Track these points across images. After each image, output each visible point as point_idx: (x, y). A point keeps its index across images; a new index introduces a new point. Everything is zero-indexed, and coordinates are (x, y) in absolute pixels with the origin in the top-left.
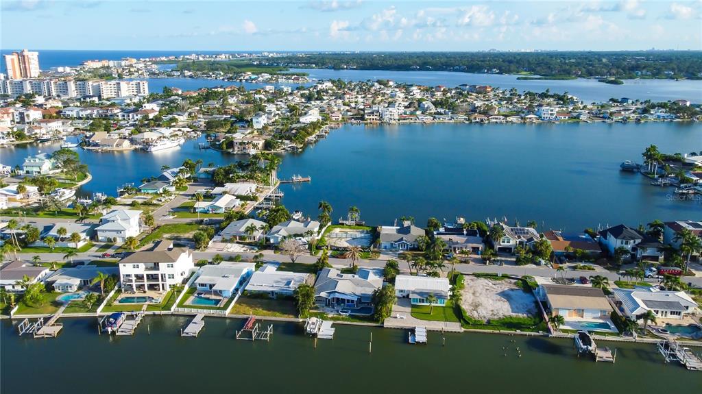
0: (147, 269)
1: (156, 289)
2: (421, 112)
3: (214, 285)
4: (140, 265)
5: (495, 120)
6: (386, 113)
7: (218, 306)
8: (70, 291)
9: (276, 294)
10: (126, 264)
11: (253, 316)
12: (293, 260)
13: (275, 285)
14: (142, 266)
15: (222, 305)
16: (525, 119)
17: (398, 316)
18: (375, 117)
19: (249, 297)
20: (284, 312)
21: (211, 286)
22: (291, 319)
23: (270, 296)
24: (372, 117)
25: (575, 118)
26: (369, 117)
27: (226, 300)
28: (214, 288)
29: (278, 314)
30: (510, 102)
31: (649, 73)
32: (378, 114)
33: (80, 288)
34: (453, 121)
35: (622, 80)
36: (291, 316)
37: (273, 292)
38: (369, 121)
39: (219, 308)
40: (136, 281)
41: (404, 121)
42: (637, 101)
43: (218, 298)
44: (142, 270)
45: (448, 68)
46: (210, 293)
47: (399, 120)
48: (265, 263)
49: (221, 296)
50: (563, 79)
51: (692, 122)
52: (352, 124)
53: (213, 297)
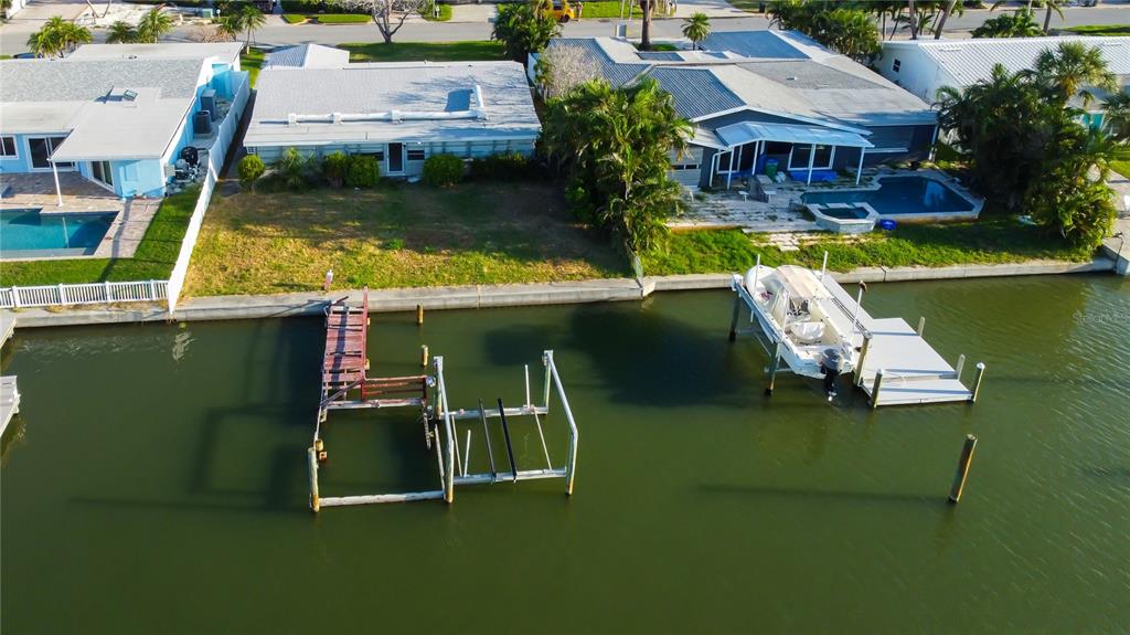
3: (57, 141)
7: (104, 251)
9: (416, 155)
11: (355, 297)
12: (387, 35)
13: (397, 113)
15: (123, 241)
19: (268, 185)
20: (525, 250)
21: (41, 149)
22: (580, 285)
23: (385, 168)
27: (142, 215)
28: (58, 155)
29: (488, 264)
36: (574, 268)
37: (395, 148)
39: (110, 270)
43: (92, 205)
46: (43, 185)
48: (270, 51)
49: (106, 193)
53: (62, 203)
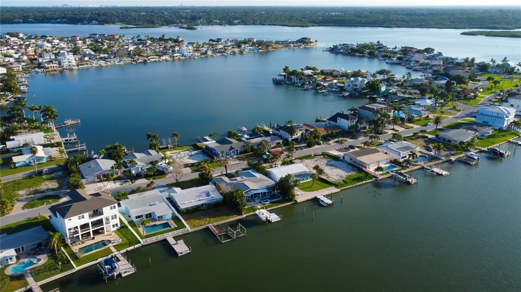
0: (91, 216)
1: (100, 233)
2: (88, 58)
3: (150, 214)
4: (84, 214)
5: (154, 60)
6: (64, 61)
7: (172, 227)
8: (10, 263)
9: (205, 205)
10: (71, 218)
11: (210, 225)
12: (177, 180)
13: (201, 199)
14: (86, 215)
16: (173, 57)
17: (298, 193)
18: (55, 65)
22: (238, 217)
24: (51, 65)
25: (204, 54)
26: (49, 66)
27: (172, 221)
30: (145, 46)
31: (205, 21)
32: (57, 62)
33: (18, 258)
34: (122, 63)
35: (195, 27)
37: (202, 204)
38: (50, 69)
40: (81, 231)
41: (82, 66)
42: (228, 40)
43: (162, 222)
44: (87, 219)
45: (51, 21)
47: (78, 66)
49: (164, 220)
50: (154, 27)
51: (269, 51)
52: (37, 73)
